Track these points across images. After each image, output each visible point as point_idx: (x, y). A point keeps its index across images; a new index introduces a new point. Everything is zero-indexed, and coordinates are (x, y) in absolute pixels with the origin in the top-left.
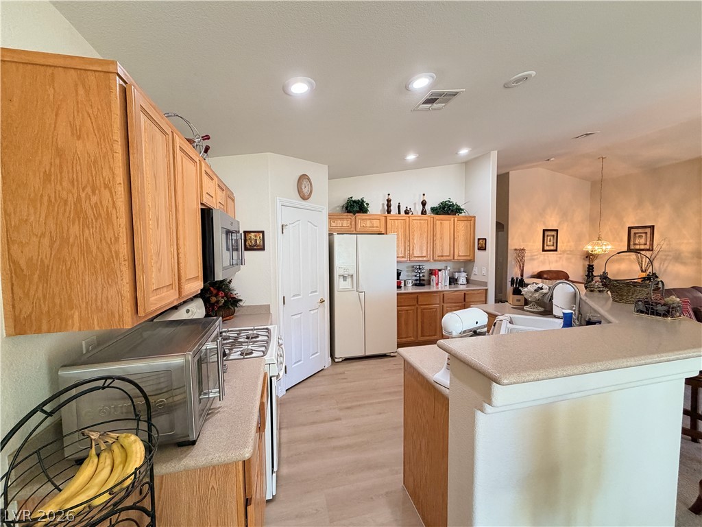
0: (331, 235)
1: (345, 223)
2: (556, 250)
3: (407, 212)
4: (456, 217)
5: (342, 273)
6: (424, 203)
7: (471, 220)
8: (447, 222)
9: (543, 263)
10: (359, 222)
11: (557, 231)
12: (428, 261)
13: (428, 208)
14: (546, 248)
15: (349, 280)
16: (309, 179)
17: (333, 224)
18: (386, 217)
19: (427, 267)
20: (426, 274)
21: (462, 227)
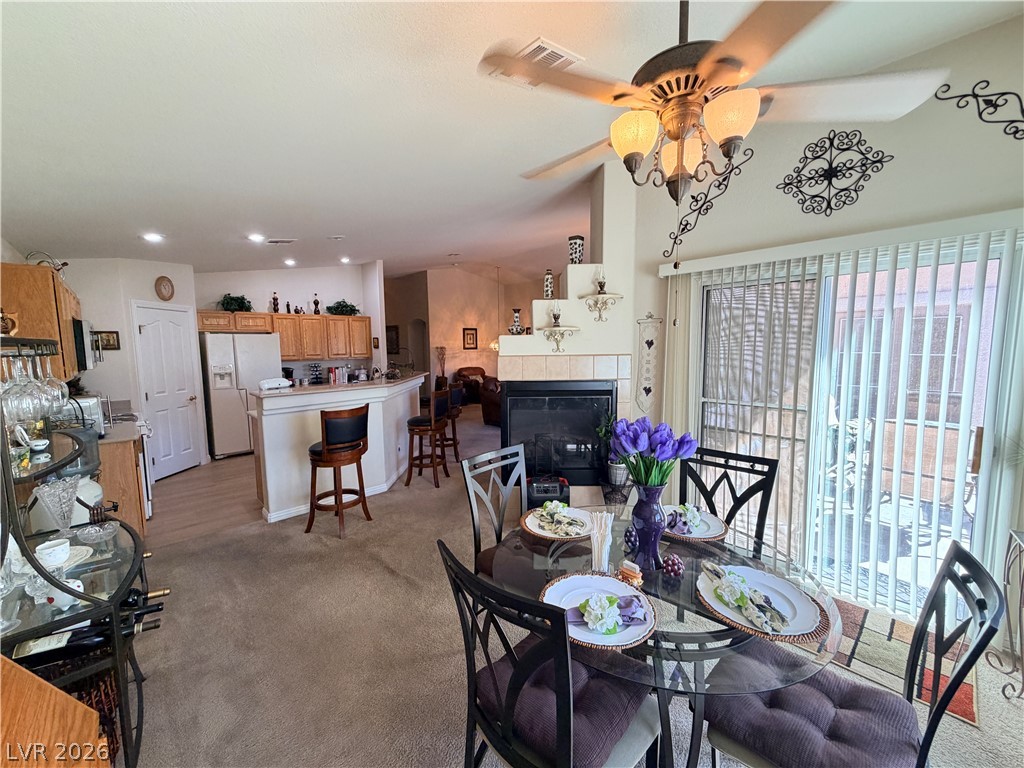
0: (201, 335)
1: (222, 322)
2: (476, 348)
3: (297, 311)
4: (351, 318)
5: (218, 371)
6: (316, 303)
7: (367, 321)
8: (341, 322)
9: (465, 361)
10: (238, 319)
11: (476, 330)
12: (322, 360)
13: (322, 307)
14: (467, 346)
15: (227, 378)
16: (169, 281)
17: (206, 322)
18: (272, 316)
19: (325, 365)
20: (325, 372)
21: (356, 326)
